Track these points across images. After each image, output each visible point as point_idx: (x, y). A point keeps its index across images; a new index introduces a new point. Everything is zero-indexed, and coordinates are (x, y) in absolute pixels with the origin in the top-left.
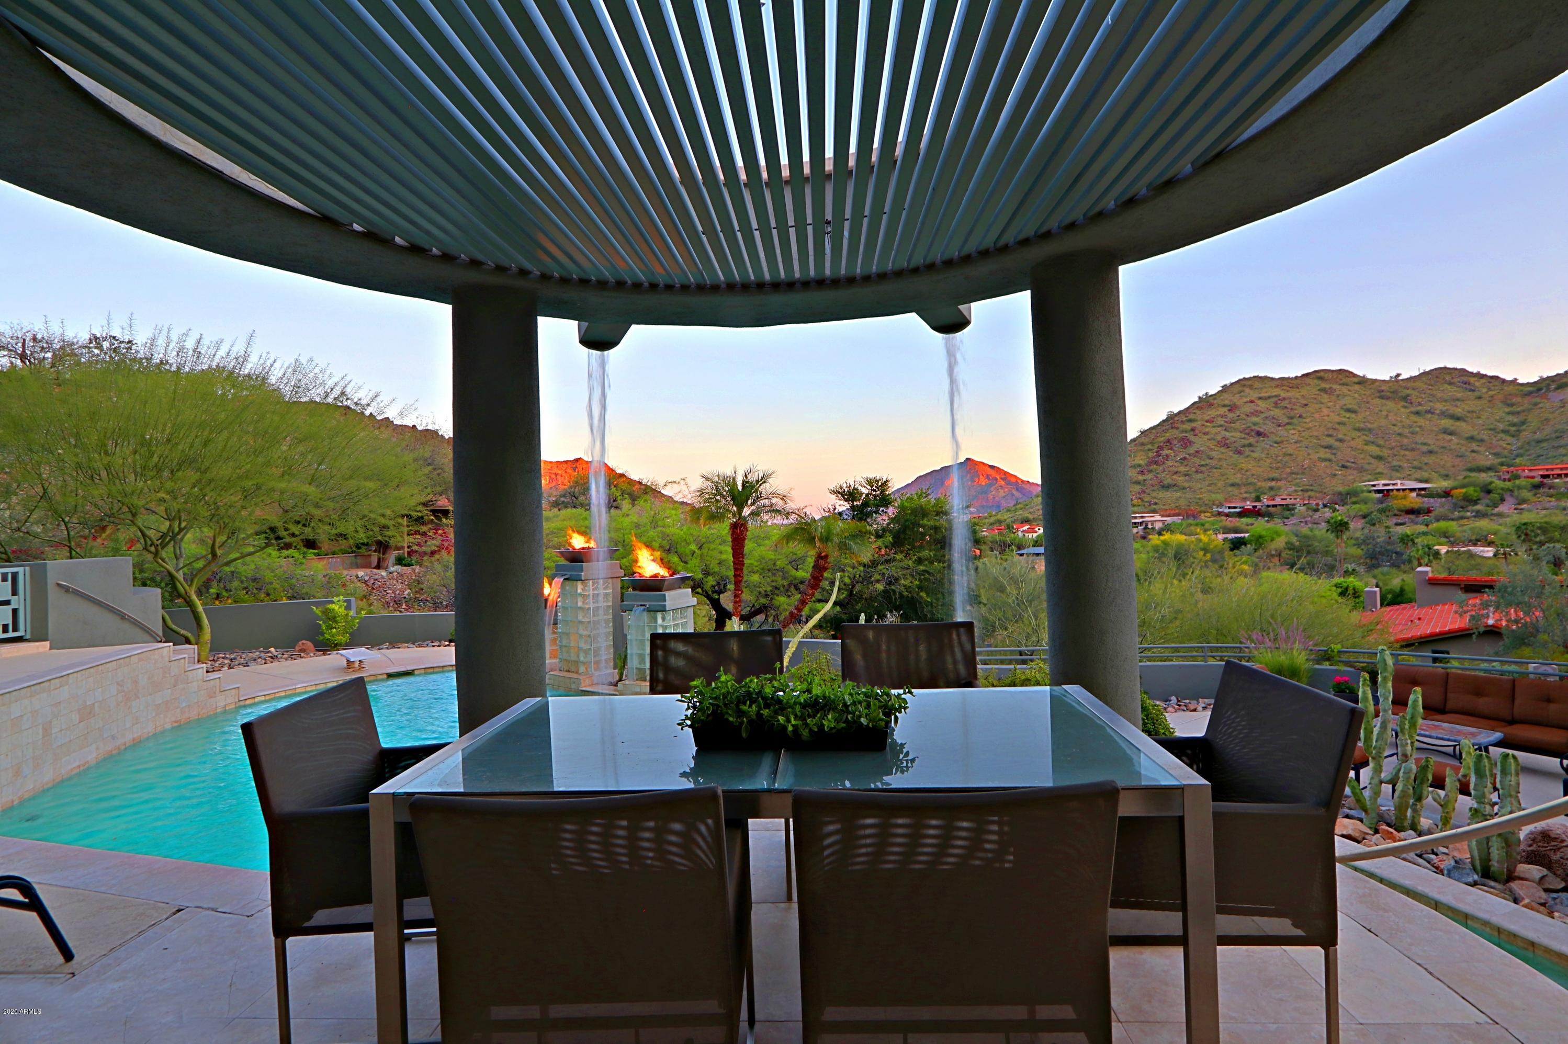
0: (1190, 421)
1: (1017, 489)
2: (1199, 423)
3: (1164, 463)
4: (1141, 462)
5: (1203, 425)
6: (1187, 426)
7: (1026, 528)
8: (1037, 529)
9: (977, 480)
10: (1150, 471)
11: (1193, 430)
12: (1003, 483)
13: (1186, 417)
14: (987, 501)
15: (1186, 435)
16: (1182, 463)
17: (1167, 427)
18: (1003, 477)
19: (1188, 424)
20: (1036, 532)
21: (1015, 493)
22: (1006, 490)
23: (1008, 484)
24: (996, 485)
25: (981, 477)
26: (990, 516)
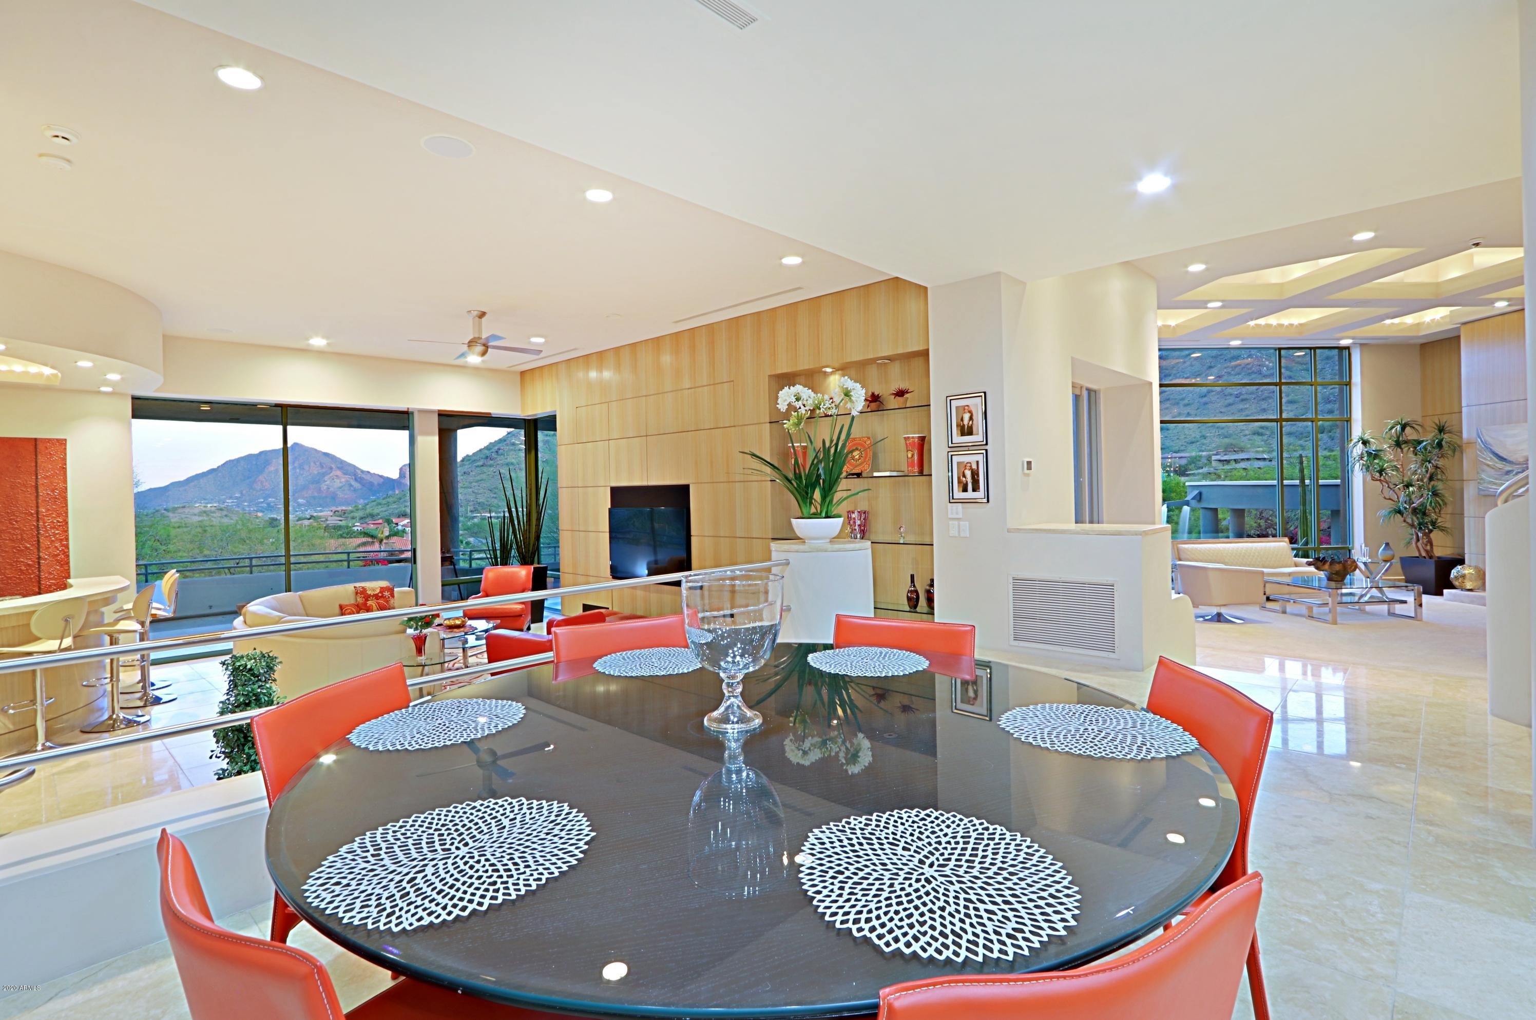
1: (356, 480)
9: (306, 467)
12: (339, 473)
14: (320, 491)
18: (339, 465)
21: (353, 483)
22: (343, 480)
23: (345, 474)
24: (331, 475)
25: (312, 464)
26: (357, 510)
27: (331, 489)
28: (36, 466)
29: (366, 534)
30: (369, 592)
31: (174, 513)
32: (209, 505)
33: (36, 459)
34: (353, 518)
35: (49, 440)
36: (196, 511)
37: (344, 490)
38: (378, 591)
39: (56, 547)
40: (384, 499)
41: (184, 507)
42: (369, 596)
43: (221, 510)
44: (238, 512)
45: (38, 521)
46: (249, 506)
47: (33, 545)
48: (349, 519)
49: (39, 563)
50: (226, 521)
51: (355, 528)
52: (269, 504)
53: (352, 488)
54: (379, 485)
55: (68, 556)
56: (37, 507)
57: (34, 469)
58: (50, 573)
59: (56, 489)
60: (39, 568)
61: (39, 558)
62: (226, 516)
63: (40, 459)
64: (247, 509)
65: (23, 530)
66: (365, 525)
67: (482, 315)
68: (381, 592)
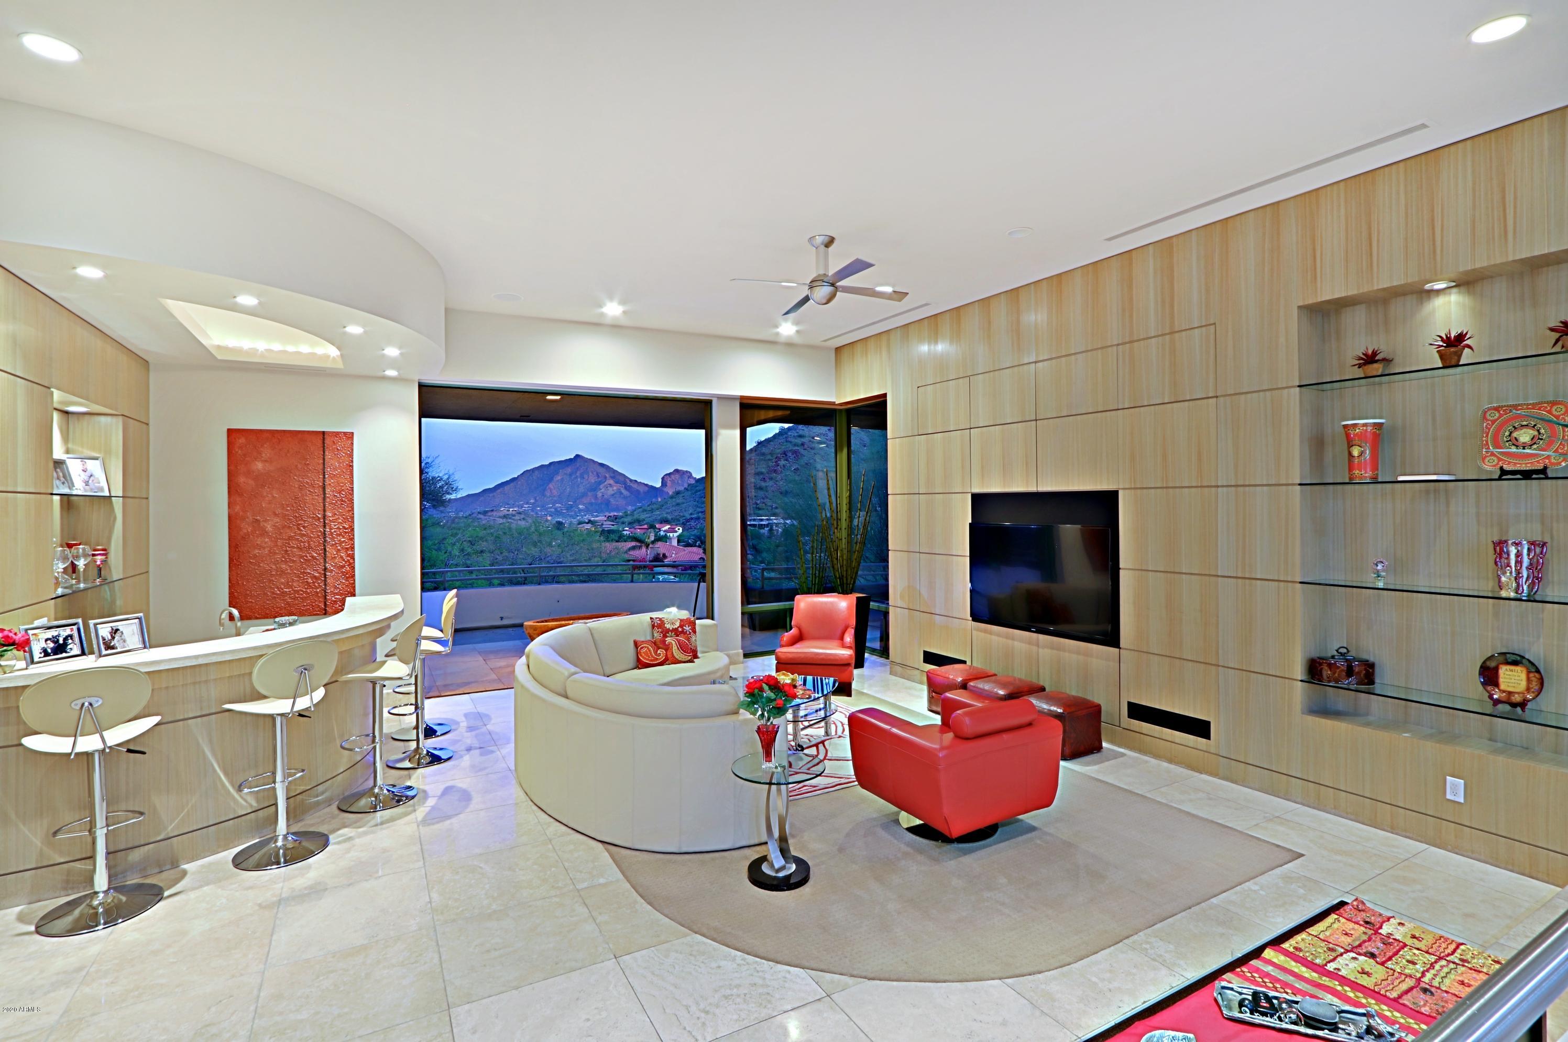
0: (801, 436)
1: (626, 488)
2: (807, 439)
3: (781, 472)
4: (763, 470)
5: (810, 441)
6: (799, 441)
7: (667, 527)
8: (677, 529)
9: (586, 476)
10: (771, 479)
11: (803, 444)
12: (611, 482)
13: (797, 432)
14: (596, 497)
15: (798, 448)
16: (795, 472)
17: (782, 441)
18: (612, 475)
19: (799, 439)
20: (676, 532)
21: (623, 491)
22: (615, 488)
23: (616, 483)
24: (606, 483)
25: (590, 474)
26: (627, 515)
27: (605, 496)
28: (324, 464)
29: (635, 539)
30: (668, 626)
31: (485, 516)
32: (511, 510)
33: (324, 455)
34: (623, 523)
35: (337, 434)
36: (501, 514)
37: (615, 497)
38: (678, 624)
39: (342, 557)
40: (648, 506)
41: (492, 511)
42: (668, 631)
43: (520, 513)
44: (532, 515)
45: (325, 526)
46: (541, 511)
47: (319, 554)
48: (620, 524)
49: (325, 575)
50: (523, 523)
51: (625, 533)
52: (556, 509)
53: (622, 496)
54: (645, 493)
55: (353, 568)
56: (324, 511)
57: (321, 467)
58: (336, 588)
59: (343, 490)
60: (325, 581)
61: (325, 569)
62: (524, 519)
63: (328, 455)
64: (540, 513)
65: (311, 537)
66: (632, 530)
67: (830, 242)
68: (681, 626)
